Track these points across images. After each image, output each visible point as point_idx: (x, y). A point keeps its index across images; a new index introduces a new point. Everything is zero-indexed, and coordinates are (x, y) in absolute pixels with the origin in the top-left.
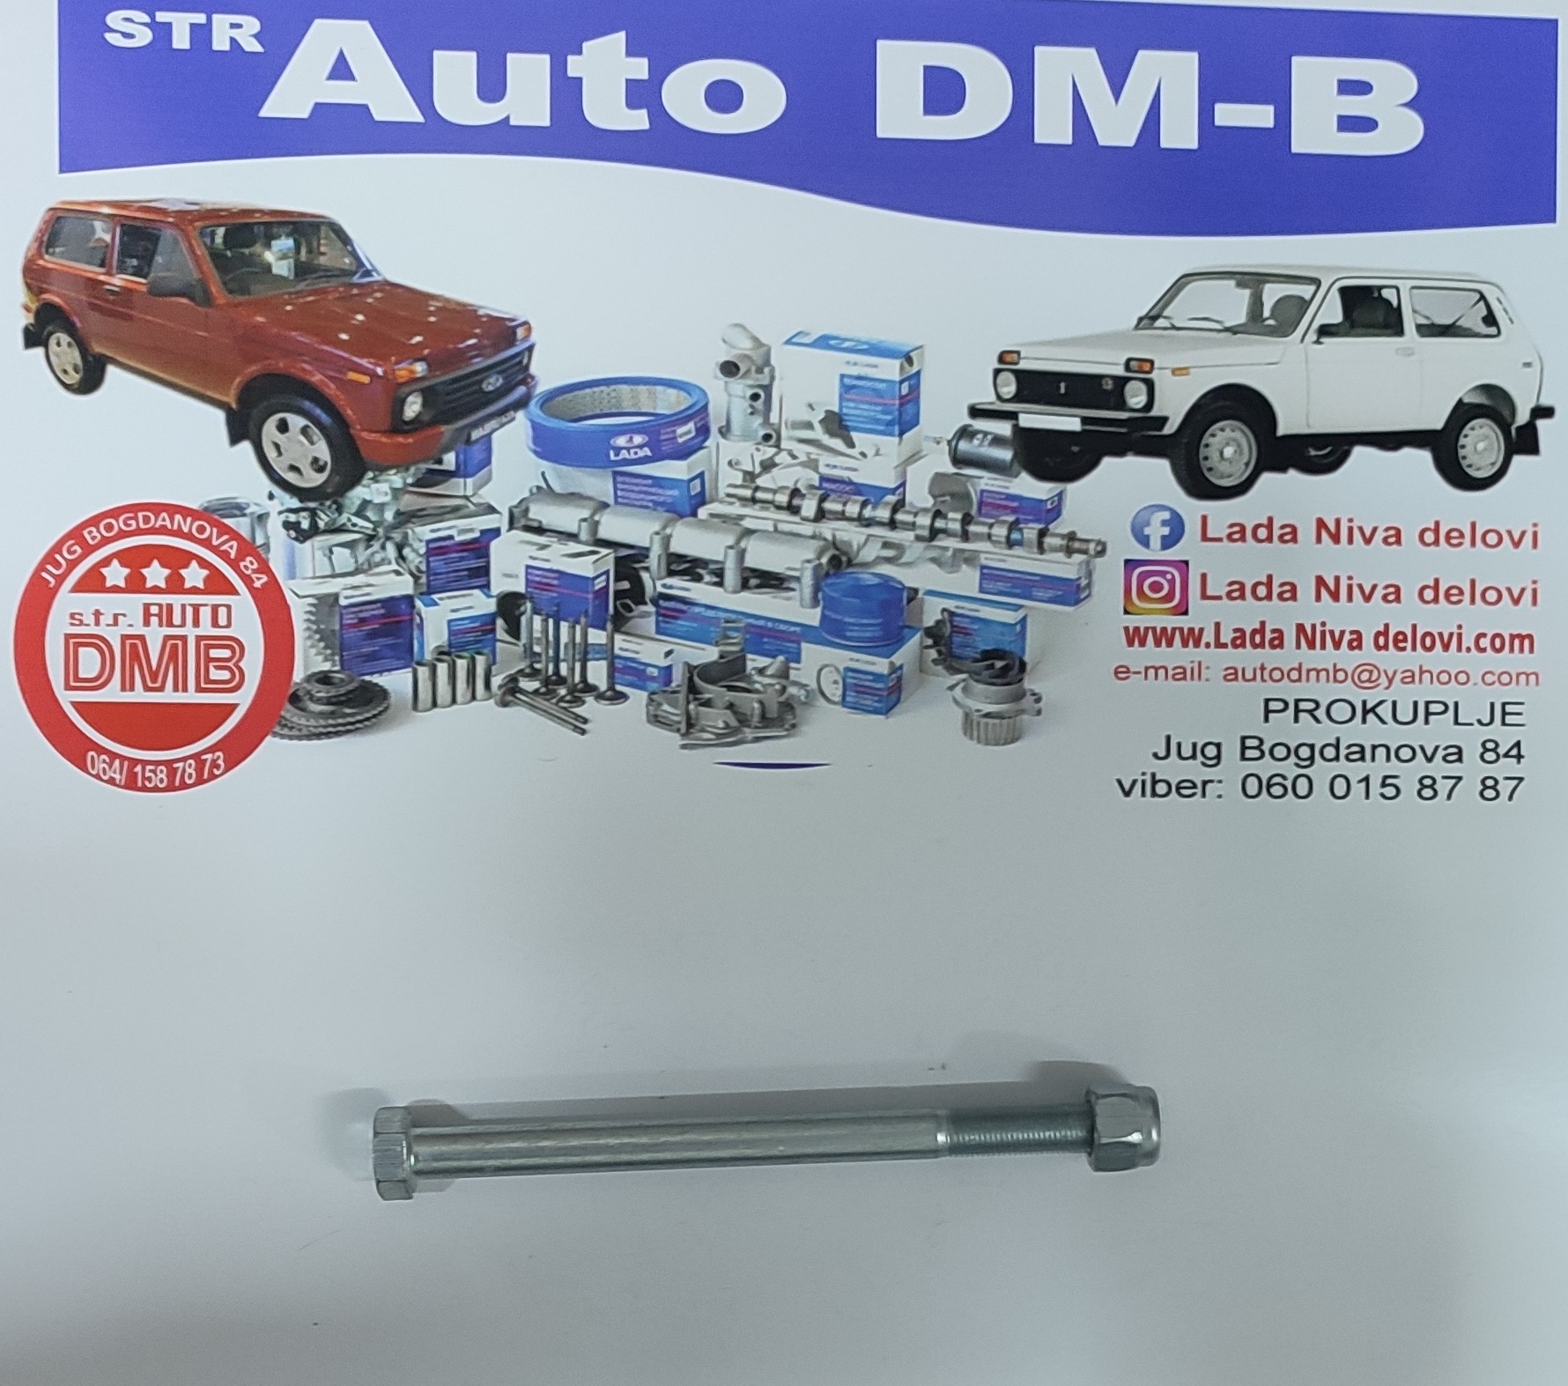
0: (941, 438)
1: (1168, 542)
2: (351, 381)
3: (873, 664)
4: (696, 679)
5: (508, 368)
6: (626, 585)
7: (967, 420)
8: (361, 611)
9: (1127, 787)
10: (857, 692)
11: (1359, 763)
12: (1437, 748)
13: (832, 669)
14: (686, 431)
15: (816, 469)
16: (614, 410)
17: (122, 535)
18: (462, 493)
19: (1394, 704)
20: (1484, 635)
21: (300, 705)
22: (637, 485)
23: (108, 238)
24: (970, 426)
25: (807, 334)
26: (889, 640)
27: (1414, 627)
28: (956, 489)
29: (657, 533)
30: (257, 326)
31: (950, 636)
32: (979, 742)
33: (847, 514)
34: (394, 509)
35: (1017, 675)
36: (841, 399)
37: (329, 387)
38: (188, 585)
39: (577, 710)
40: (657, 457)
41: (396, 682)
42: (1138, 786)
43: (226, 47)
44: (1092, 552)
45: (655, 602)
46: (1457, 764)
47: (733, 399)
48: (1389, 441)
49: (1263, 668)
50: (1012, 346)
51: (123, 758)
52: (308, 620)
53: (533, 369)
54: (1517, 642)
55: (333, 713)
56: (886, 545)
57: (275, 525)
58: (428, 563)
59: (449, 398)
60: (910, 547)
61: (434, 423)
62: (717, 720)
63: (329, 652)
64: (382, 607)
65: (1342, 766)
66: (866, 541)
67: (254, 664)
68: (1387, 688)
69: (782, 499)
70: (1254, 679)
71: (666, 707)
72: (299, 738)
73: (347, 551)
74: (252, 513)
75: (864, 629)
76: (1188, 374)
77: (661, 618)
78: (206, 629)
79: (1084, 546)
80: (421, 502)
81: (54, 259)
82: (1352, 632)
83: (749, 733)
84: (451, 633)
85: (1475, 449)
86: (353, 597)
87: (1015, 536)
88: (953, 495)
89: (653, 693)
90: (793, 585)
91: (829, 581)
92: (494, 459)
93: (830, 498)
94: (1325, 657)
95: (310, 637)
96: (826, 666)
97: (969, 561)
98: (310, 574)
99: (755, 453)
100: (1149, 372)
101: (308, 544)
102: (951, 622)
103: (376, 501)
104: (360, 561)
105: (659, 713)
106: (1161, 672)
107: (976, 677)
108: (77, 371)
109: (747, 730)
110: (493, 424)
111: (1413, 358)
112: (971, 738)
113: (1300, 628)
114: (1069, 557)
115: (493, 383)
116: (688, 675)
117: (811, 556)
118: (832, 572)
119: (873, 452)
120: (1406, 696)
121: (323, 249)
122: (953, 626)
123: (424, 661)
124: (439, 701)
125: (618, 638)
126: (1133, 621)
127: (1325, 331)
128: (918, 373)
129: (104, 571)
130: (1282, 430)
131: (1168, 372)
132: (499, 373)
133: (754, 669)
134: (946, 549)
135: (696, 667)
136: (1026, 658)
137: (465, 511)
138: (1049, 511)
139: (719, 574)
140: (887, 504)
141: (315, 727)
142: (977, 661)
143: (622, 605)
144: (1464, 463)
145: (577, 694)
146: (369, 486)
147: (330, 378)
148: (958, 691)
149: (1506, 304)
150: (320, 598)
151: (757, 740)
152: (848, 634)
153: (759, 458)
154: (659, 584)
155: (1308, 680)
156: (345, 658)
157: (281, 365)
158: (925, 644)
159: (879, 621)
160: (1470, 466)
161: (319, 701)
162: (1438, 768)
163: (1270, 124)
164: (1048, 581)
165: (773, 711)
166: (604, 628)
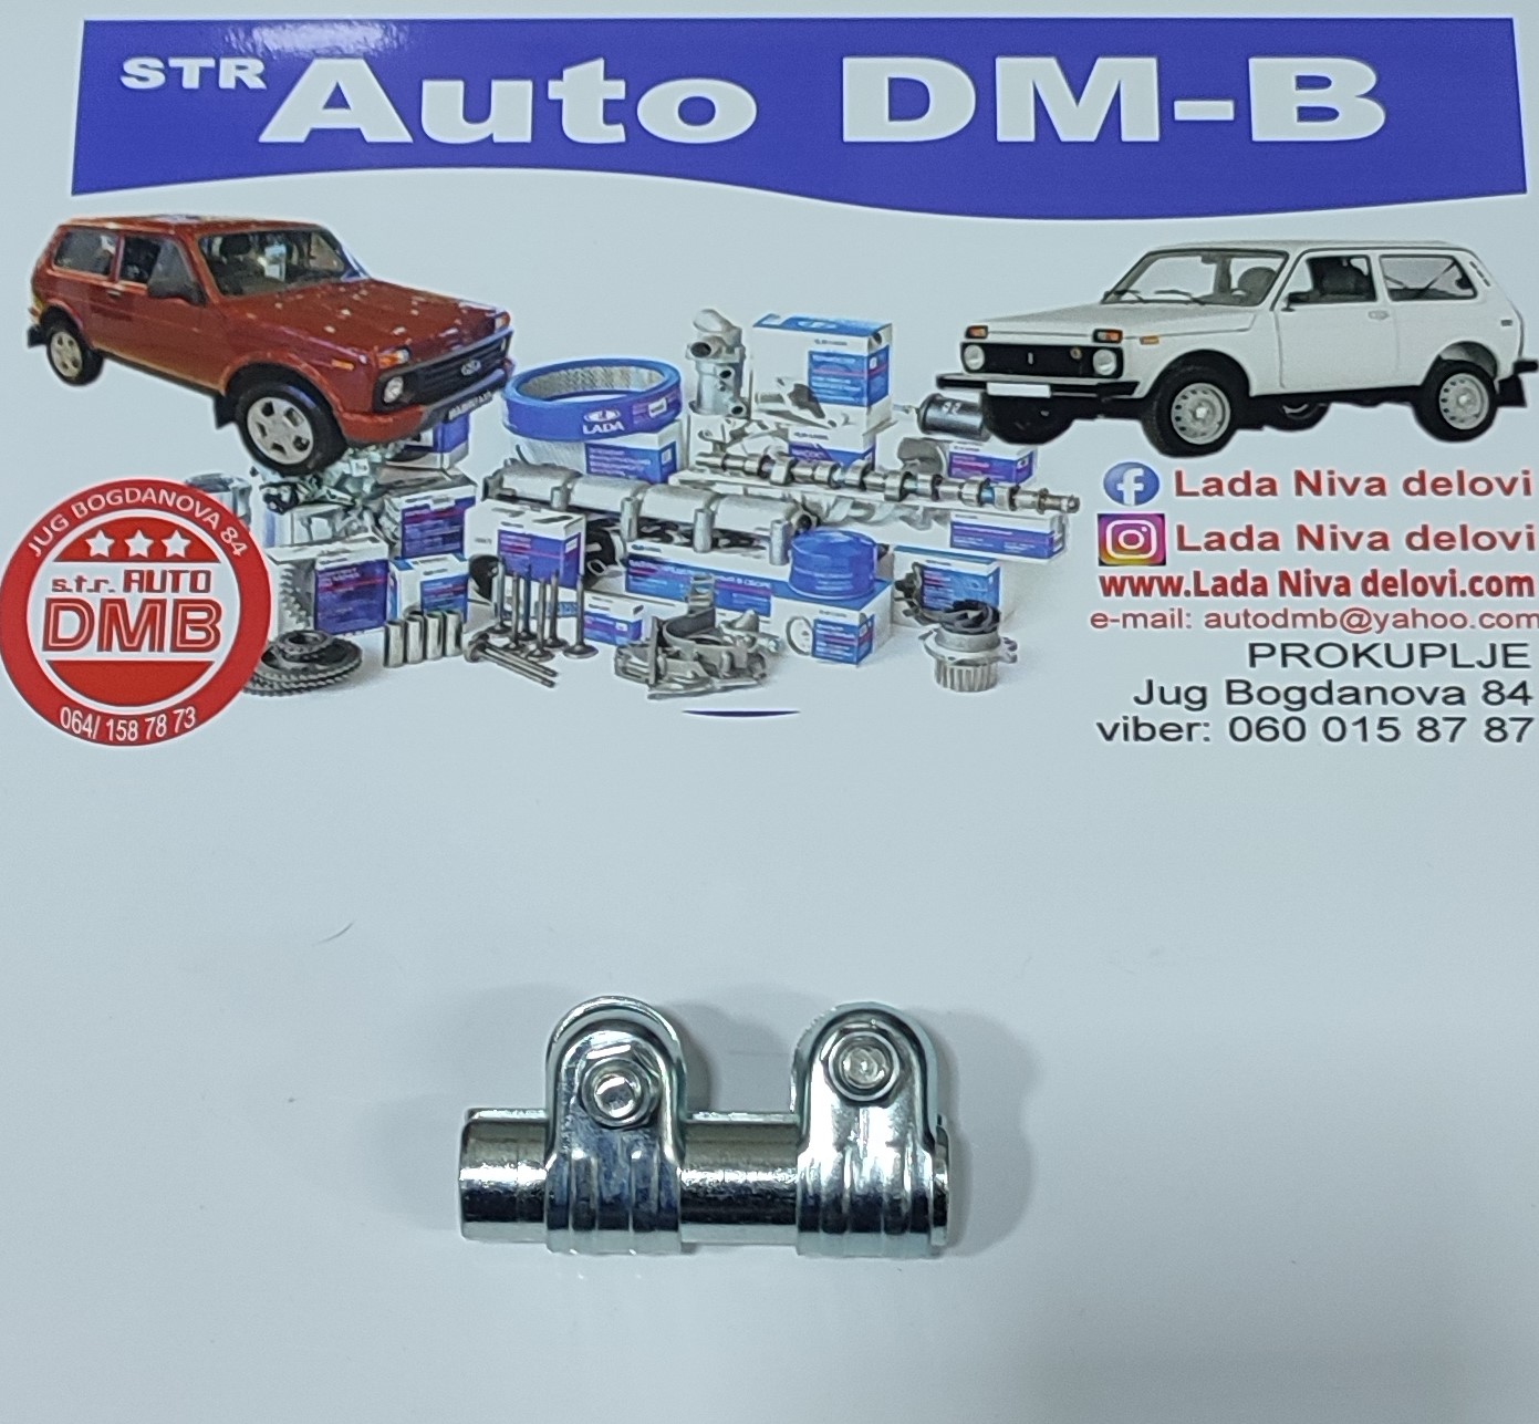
0: (910, 407)
1: (1141, 498)
2: (337, 368)
3: (844, 616)
4: (665, 633)
5: (485, 355)
6: (596, 547)
7: (935, 390)
8: (337, 575)
9: (1108, 730)
10: (827, 642)
11: (1354, 705)
12: (1436, 690)
13: (802, 621)
14: (657, 407)
15: (785, 438)
16: (588, 389)
17: (109, 509)
18: (438, 467)
19: (1388, 647)
20: (1478, 579)
21: (275, 663)
22: (608, 456)
23: (112, 249)
24: (939, 395)
25: (777, 317)
26: (861, 593)
27: (1404, 573)
28: (927, 453)
29: (628, 499)
30: (250, 322)
31: (922, 588)
32: (952, 687)
33: (817, 478)
34: (373, 481)
35: (990, 625)
36: (811, 373)
37: (314, 374)
38: (170, 553)
39: (547, 664)
40: (630, 429)
41: (369, 640)
42: (1121, 729)
43: (231, 84)
44: (1065, 508)
45: (625, 563)
46: (1459, 706)
47: (706, 378)
48: (1367, 397)
49: (1246, 614)
50: (981, 321)
51: (95, 713)
52: (285, 585)
53: (511, 354)
54: (1515, 586)
55: (305, 671)
56: (856, 505)
57: (256, 498)
58: (404, 530)
59: (427, 383)
60: (880, 507)
61: (414, 404)
62: (684, 672)
63: (303, 613)
64: (357, 571)
65: (1336, 709)
66: (836, 502)
67: (229, 627)
68: (1379, 632)
69: (753, 465)
70: (1238, 625)
71: (635, 660)
72: (271, 694)
73: (325, 521)
74: (234, 488)
75: (833, 583)
76: (1157, 342)
77: (631, 577)
78: (185, 593)
79: (1056, 503)
80: (401, 475)
81: (62, 269)
82: (1339, 579)
83: (717, 683)
84: (424, 594)
85: (1458, 402)
86: (329, 562)
87: (986, 494)
88: (922, 459)
89: (623, 647)
90: (763, 544)
91: (799, 539)
92: (470, 436)
93: (799, 465)
94: (1313, 603)
95: (285, 600)
96: (796, 618)
97: (937, 518)
98: (289, 542)
99: (726, 424)
100: (1119, 341)
101: (287, 516)
102: (922, 575)
103: (356, 474)
104: (338, 529)
105: (629, 665)
106: (1140, 620)
107: (948, 626)
108: (75, 364)
109: (716, 680)
110: (471, 403)
111: (1387, 320)
112: (945, 685)
113: (1284, 576)
114: (1042, 513)
115: (471, 368)
116: (657, 629)
117: (780, 516)
118: (801, 531)
119: (843, 420)
120: (1399, 639)
121: (312, 254)
122: (924, 579)
123: (397, 621)
124: (410, 658)
125: (588, 596)
126: (1108, 572)
127: (1295, 299)
128: (886, 350)
129: (90, 542)
130: (1254, 392)
131: (1137, 341)
132: (478, 358)
133: (723, 622)
134: (916, 508)
135: (664, 622)
136: (1000, 608)
137: (440, 483)
138: (1019, 471)
139: (690, 535)
140: (857, 467)
141: (287, 683)
142: (948, 611)
143: (593, 565)
144: (1446, 416)
145: (546, 649)
146: (349, 462)
147: (316, 367)
148: (930, 641)
149: (1480, 268)
150: (298, 564)
151: (726, 689)
152: (818, 588)
153: (728, 429)
154: (629, 546)
155: (1294, 625)
156: (320, 619)
157: (269, 355)
158: (896, 596)
159: (850, 576)
160: (1453, 418)
161: (292, 659)
162: (1439, 710)
163: (1230, 116)
164: (1019, 535)
165: (742, 663)
166: (574, 587)
